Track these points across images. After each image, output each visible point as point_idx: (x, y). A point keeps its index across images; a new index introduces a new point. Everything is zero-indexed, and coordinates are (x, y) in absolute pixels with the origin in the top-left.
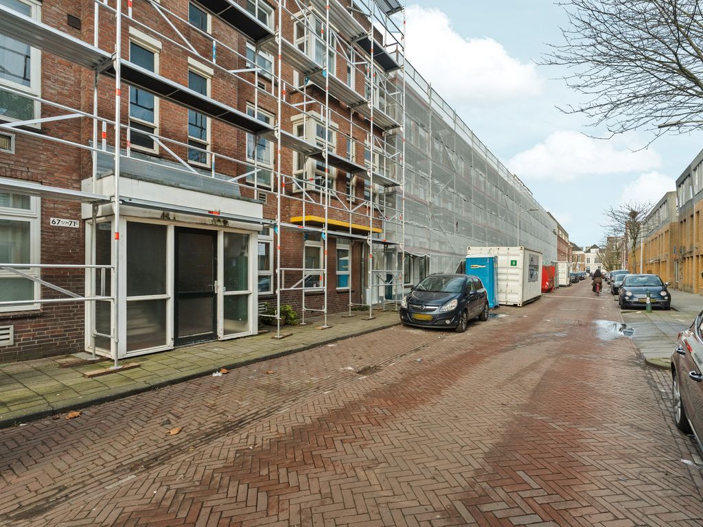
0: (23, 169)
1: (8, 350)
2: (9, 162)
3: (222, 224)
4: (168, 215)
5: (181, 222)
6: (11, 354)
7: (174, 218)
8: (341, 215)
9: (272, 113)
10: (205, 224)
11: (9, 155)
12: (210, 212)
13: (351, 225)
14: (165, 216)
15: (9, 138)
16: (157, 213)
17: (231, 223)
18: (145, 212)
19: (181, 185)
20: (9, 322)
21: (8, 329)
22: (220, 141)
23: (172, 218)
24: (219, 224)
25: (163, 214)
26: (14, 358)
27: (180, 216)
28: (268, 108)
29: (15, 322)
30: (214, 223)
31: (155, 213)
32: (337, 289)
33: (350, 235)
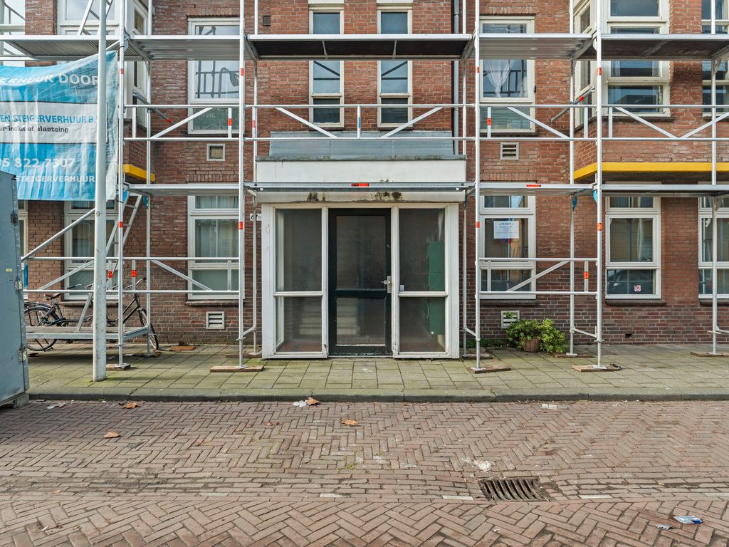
0: (231, 173)
1: (220, 333)
2: (221, 169)
3: (392, 198)
4: (316, 196)
5: (333, 202)
6: (223, 337)
7: (324, 198)
8: (684, 149)
9: (529, 15)
10: (365, 201)
11: (221, 163)
12: (354, 184)
13: (714, 167)
14: (313, 198)
15: (221, 147)
16: (303, 196)
17: (405, 195)
18: (289, 196)
19: (332, 157)
20: (221, 308)
21: (221, 314)
22: (422, 87)
23: (320, 199)
24: (386, 198)
25: (311, 195)
26: (225, 341)
27: (331, 196)
28: (519, 10)
29: (226, 309)
30: (378, 198)
31: (300, 196)
32: (701, 296)
33: (714, 186)
